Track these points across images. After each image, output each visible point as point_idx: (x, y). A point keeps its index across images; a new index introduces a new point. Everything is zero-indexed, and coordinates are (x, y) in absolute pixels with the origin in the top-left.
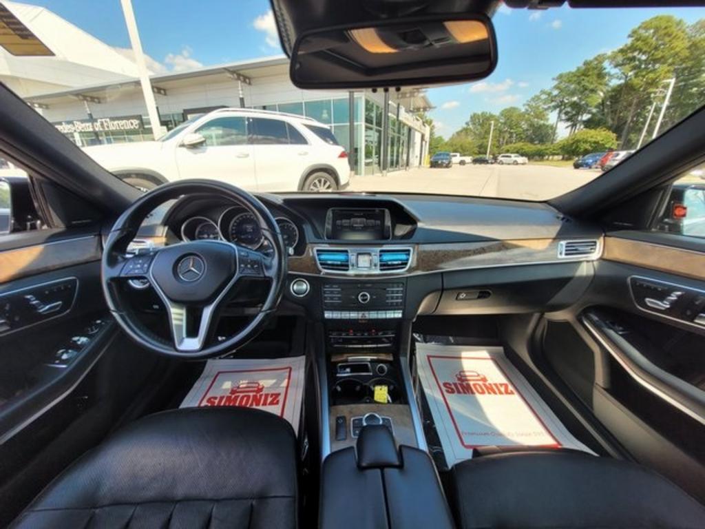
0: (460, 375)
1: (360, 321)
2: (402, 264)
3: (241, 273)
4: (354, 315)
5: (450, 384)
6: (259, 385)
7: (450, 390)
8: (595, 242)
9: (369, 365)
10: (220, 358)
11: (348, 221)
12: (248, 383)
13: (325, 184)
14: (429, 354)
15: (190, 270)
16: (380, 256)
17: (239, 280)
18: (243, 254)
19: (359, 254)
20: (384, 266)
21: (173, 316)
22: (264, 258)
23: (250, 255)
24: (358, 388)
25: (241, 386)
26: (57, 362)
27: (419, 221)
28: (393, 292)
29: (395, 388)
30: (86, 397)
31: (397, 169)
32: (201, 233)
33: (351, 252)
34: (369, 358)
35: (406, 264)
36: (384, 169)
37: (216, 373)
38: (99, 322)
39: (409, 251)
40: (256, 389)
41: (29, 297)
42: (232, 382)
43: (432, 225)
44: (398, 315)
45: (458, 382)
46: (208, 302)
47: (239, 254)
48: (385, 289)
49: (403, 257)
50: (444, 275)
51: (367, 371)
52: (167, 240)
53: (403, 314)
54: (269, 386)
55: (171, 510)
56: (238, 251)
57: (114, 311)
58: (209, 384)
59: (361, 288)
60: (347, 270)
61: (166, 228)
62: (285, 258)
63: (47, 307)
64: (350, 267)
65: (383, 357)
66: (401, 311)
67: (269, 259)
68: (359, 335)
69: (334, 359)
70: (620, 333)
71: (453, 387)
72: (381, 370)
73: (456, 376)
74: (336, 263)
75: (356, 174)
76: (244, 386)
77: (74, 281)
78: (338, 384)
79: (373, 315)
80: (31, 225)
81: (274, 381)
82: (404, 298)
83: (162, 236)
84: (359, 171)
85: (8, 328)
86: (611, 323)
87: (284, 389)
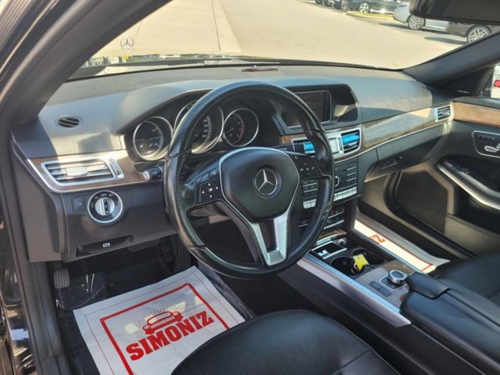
2: (356, 144)
6: (171, 313)
8: (449, 107)
12: (156, 316)
16: (343, 139)
20: (347, 148)
28: (351, 172)
35: (359, 143)
37: (99, 322)
39: (359, 131)
40: (173, 318)
44: (354, 191)
48: (346, 170)
49: (356, 137)
50: (378, 149)
54: (183, 310)
66: (356, 188)
70: (467, 173)
76: (155, 320)
81: (183, 304)
82: (357, 174)
86: (460, 166)
87: (205, 306)
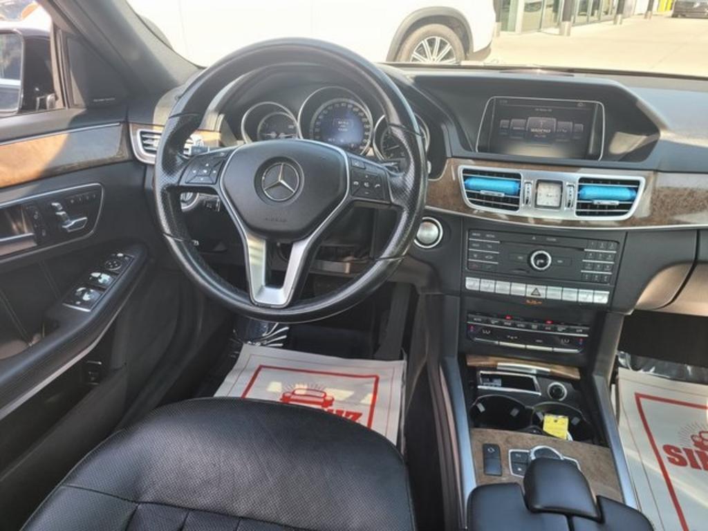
0: (701, 436)
1: (528, 301)
2: (620, 207)
3: (353, 195)
4: (519, 289)
5: (677, 450)
6: (325, 395)
7: (677, 460)
9: (536, 381)
10: (262, 345)
11: (522, 121)
12: (308, 390)
13: (440, 49)
14: (639, 392)
15: (280, 184)
16: (580, 188)
17: (350, 205)
18: (357, 164)
19: (539, 182)
20: (586, 207)
21: (251, 251)
22: (391, 175)
23: (367, 167)
24: (515, 412)
25: (297, 392)
26: (78, 303)
27: (665, 127)
28: (595, 256)
29: (582, 422)
30: (100, 363)
31: (595, 18)
32: (265, 130)
33: (525, 178)
34: (534, 368)
35: (629, 207)
36: (566, 17)
37: (257, 367)
38: (120, 255)
39: (637, 183)
40: (322, 400)
41: (56, 204)
42: (283, 385)
43: (689, 137)
44: (601, 298)
45: (694, 448)
46: (300, 235)
47: (351, 165)
48: (583, 250)
49: (625, 193)
51: (532, 387)
52: (222, 137)
53: (611, 298)
54: (341, 399)
55: (235, 526)
56: (350, 159)
57: (168, 235)
58: (248, 382)
59: (535, 244)
60: (516, 209)
61: (222, 117)
62: (424, 180)
63: (73, 223)
64: (522, 205)
65: (560, 371)
66: (608, 293)
67: (400, 176)
68: (521, 327)
69: (471, 362)
71: (684, 454)
72: (556, 393)
73: (692, 437)
74: (496, 194)
75: (504, 28)
76: (303, 392)
77: (97, 189)
78: (480, 401)
79: (553, 293)
80: (41, 100)
81: (350, 393)
82: (617, 269)
83: (214, 131)
84: (510, 24)
85: (33, 244)
87: (368, 409)
